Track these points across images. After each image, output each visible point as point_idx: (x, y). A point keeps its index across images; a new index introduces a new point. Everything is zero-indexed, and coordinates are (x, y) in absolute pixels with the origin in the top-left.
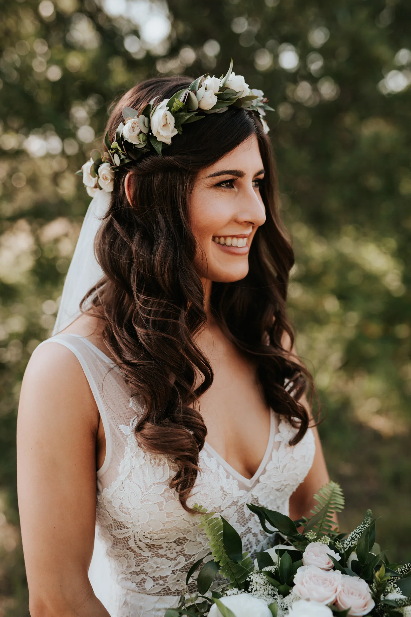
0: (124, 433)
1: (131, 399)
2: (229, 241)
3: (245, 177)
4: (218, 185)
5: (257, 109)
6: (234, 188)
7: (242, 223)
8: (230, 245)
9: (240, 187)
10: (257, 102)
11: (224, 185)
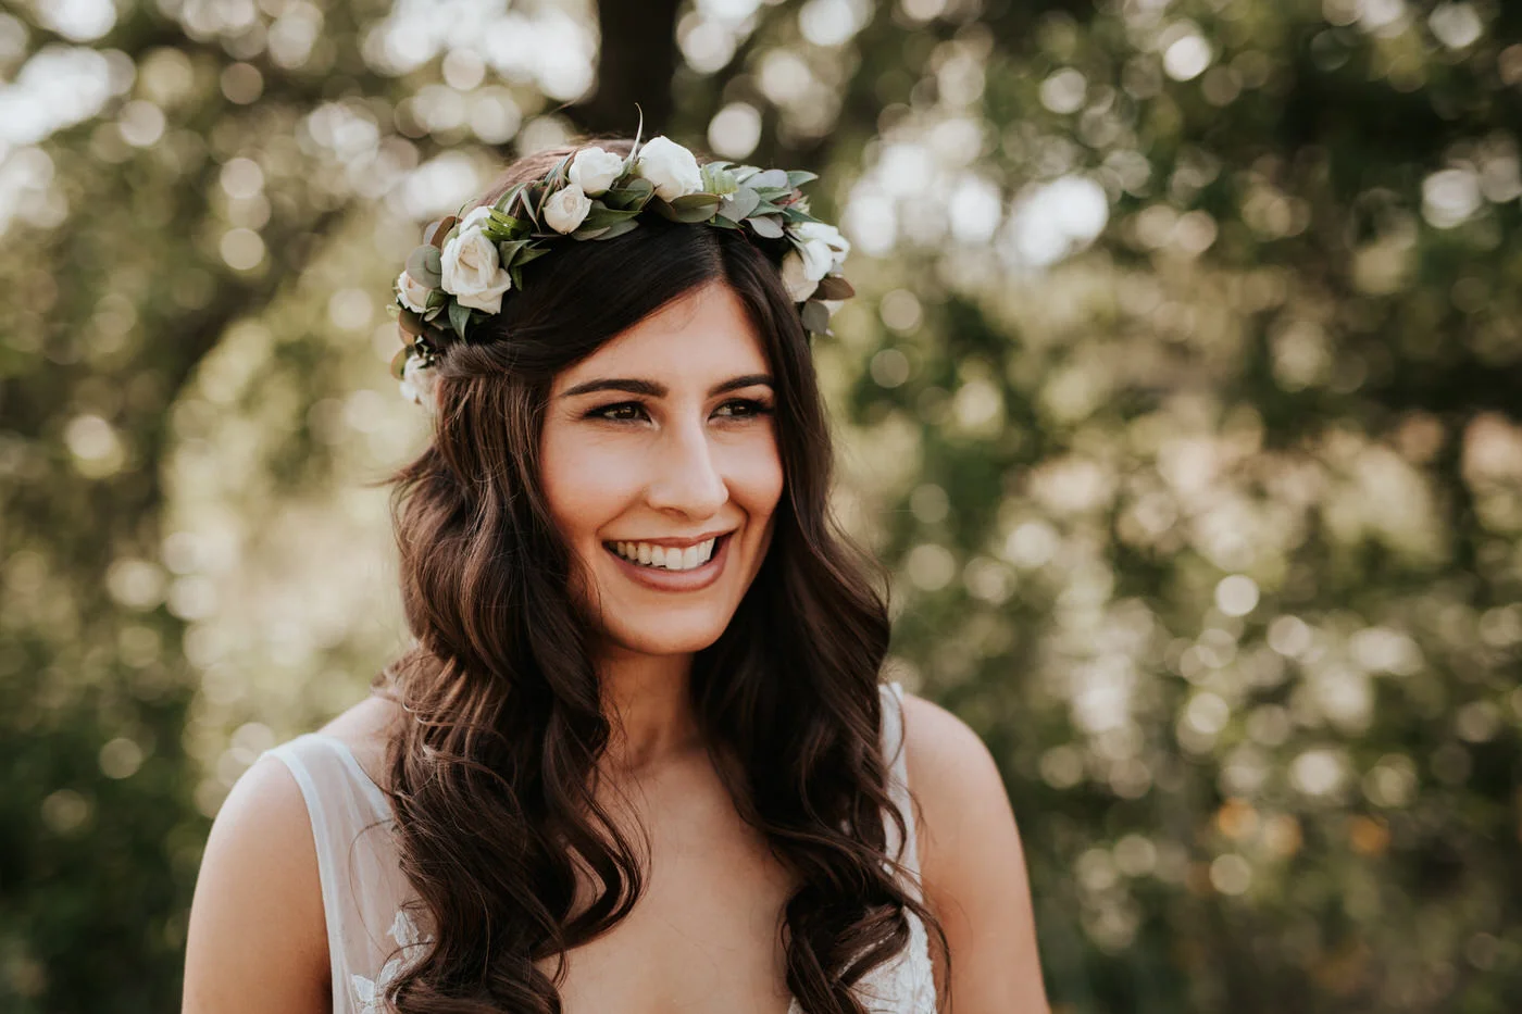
0: (360, 996)
1: (399, 915)
2: (644, 554)
3: (670, 394)
4: (595, 414)
5: (749, 223)
6: (649, 420)
7: (664, 511)
8: (647, 563)
9: (663, 418)
10: (761, 204)
11: (611, 414)
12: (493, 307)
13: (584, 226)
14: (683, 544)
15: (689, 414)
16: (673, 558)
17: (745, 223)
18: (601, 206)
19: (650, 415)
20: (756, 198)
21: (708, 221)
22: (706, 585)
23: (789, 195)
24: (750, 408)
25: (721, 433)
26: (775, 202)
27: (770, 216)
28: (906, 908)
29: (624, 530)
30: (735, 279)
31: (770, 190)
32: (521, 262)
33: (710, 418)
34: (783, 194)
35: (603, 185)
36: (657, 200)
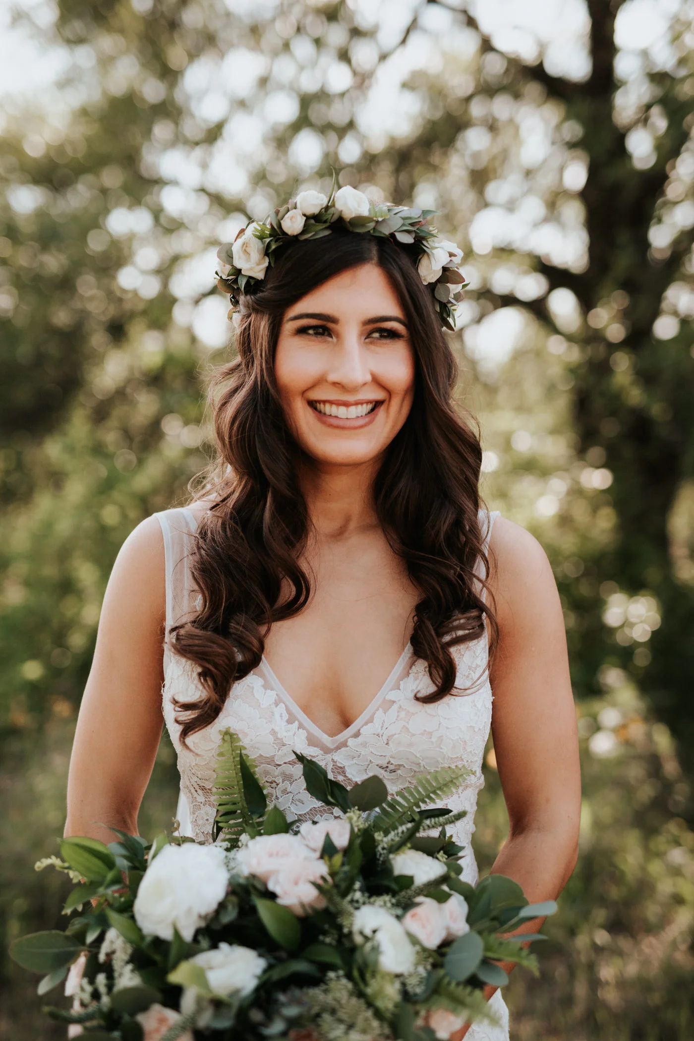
2: (328, 409)
3: (340, 322)
4: (302, 331)
5: (394, 234)
6: (332, 337)
7: (335, 384)
8: (329, 414)
9: (338, 336)
10: (403, 225)
11: (311, 332)
12: (260, 276)
13: (304, 232)
14: (346, 404)
15: (351, 334)
16: (341, 412)
17: (392, 235)
18: (312, 221)
19: (332, 334)
20: (401, 222)
21: (369, 231)
22: (361, 427)
23: (421, 221)
24: (392, 335)
25: (372, 347)
26: (412, 225)
27: (408, 232)
28: (484, 614)
29: (315, 395)
30: (383, 263)
31: (410, 218)
32: (270, 251)
33: (366, 339)
34: (417, 220)
35: (315, 210)
36: (341, 219)
